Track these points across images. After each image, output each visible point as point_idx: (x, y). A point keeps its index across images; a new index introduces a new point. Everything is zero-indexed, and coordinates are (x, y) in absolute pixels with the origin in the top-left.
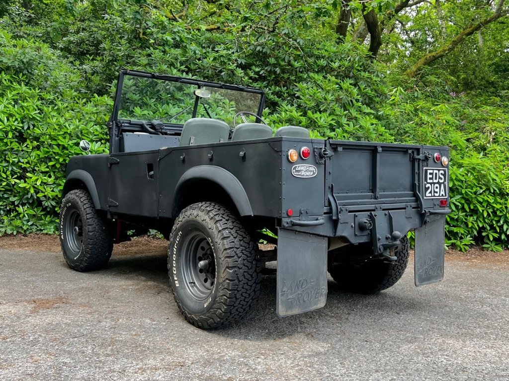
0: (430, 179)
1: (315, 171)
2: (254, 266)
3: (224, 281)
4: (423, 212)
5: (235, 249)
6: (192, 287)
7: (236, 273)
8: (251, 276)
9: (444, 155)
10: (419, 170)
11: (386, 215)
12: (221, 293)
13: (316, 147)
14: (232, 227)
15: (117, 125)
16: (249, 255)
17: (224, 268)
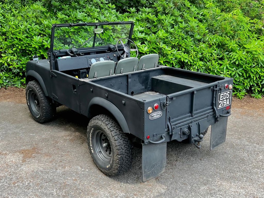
0: (222, 98)
1: (161, 114)
2: (130, 152)
3: (116, 160)
4: (217, 117)
5: (121, 146)
6: (100, 154)
7: (122, 157)
8: (129, 157)
9: (230, 84)
10: (216, 95)
11: (197, 124)
12: (115, 165)
13: (162, 102)
14: (119, 134)
15: (53, 54)
16: (128, 147)
17: (116, 155)
